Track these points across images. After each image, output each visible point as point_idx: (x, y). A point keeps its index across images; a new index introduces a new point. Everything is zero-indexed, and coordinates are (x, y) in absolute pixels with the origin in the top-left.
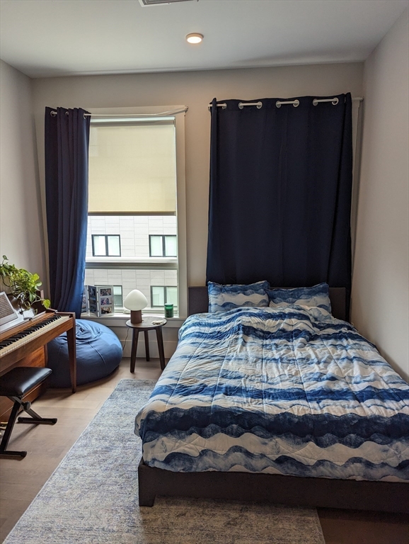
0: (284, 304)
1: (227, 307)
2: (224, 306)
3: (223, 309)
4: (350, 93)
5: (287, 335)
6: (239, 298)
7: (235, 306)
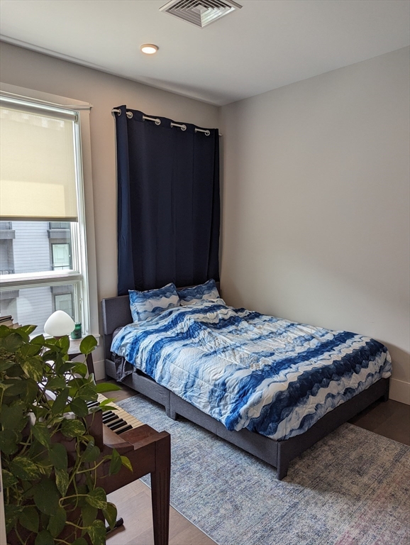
0: (195, 301)
1: (157, 312)
2: (154, 311)
3: (154, 314)
4: (217, 130)
5: (229, 322)
6: (163, 302)
7: (163, 310)
